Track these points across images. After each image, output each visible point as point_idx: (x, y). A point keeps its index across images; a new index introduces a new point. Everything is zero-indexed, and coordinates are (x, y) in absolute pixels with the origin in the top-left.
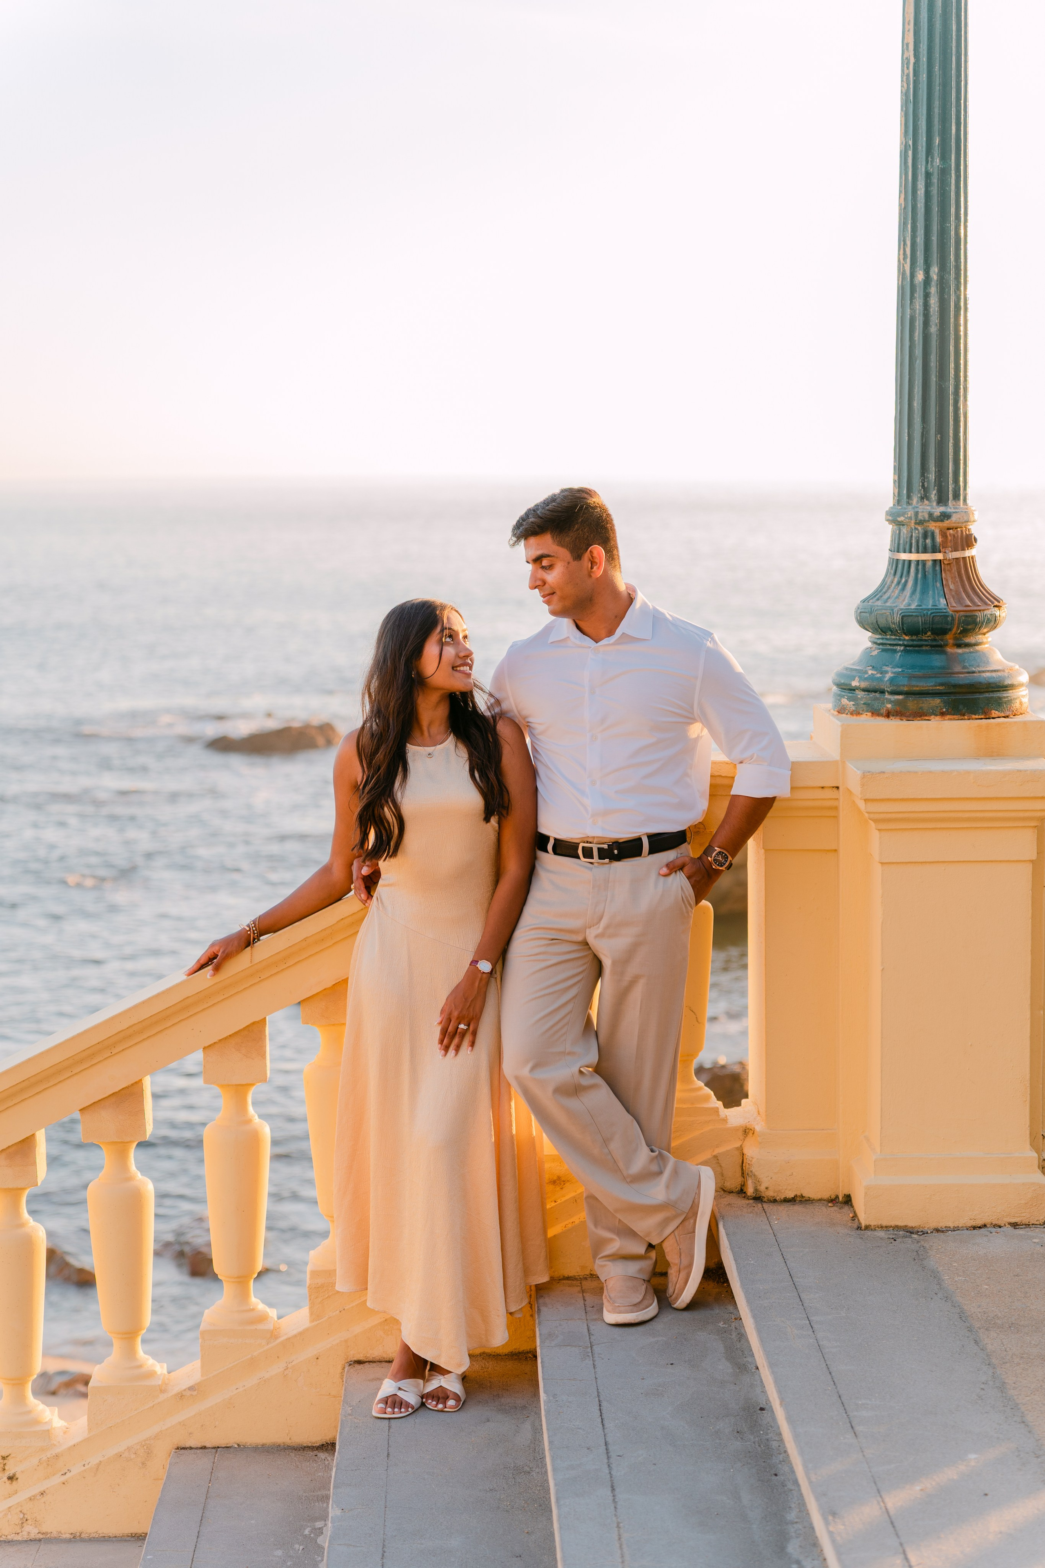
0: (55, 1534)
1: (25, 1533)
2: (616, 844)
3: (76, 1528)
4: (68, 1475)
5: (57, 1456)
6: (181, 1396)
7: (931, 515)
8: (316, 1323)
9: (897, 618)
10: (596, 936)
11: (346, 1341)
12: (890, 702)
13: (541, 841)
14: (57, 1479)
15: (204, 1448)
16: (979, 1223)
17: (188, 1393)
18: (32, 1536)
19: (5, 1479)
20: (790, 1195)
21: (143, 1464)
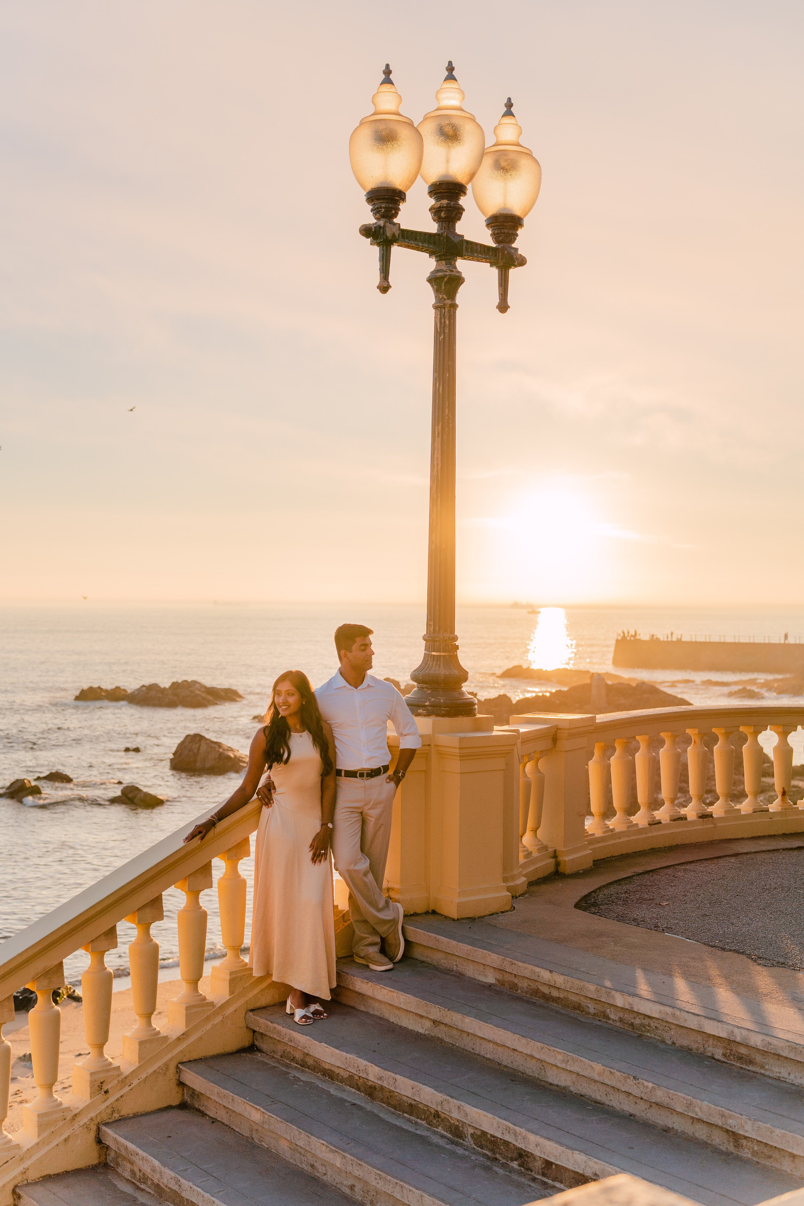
0: (126, 1116)
1: (113, 1118)
2: (372, 770)
3: (135, 1111)
4: (132, 1085)
5: (126, 1077)
6: (178, 1039)
7: (449, 637)
8: (232, 996)
9: (443, 677)
10: (368, 809)
11: (247, 1001)
12: (443, 710)
13: (339, 772)
14: (127, 1089)
15: (190, 1061)
16: (492, 913)
17: (182, 1037)
18: (116, 1119)
19: (103, 1093)
20: (412, 913)
21: (165, 1074)
